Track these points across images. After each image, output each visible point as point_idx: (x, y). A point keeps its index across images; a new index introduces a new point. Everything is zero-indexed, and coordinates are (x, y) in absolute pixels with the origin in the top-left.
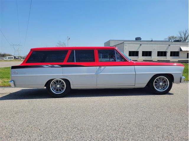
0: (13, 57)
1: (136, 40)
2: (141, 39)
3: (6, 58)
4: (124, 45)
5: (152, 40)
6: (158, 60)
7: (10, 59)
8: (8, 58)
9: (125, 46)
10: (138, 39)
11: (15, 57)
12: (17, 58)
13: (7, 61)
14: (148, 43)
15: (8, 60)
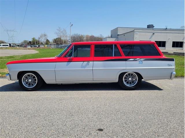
0: (8, 44)
1: (148, 28)
2: (154, 27)
3: (1, 45)
4: (135, 33)
5: (166, 28)
6: (174, 53)
7: (5, 46)
8: (3, 45)
9: (135, 35)
10: (150, 27)
11: (10, 45)
12: (13, 46)
13: (2, 49)
14: (162, 31)
15: (3, 47)
